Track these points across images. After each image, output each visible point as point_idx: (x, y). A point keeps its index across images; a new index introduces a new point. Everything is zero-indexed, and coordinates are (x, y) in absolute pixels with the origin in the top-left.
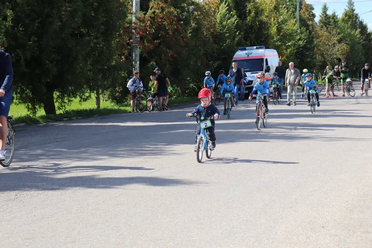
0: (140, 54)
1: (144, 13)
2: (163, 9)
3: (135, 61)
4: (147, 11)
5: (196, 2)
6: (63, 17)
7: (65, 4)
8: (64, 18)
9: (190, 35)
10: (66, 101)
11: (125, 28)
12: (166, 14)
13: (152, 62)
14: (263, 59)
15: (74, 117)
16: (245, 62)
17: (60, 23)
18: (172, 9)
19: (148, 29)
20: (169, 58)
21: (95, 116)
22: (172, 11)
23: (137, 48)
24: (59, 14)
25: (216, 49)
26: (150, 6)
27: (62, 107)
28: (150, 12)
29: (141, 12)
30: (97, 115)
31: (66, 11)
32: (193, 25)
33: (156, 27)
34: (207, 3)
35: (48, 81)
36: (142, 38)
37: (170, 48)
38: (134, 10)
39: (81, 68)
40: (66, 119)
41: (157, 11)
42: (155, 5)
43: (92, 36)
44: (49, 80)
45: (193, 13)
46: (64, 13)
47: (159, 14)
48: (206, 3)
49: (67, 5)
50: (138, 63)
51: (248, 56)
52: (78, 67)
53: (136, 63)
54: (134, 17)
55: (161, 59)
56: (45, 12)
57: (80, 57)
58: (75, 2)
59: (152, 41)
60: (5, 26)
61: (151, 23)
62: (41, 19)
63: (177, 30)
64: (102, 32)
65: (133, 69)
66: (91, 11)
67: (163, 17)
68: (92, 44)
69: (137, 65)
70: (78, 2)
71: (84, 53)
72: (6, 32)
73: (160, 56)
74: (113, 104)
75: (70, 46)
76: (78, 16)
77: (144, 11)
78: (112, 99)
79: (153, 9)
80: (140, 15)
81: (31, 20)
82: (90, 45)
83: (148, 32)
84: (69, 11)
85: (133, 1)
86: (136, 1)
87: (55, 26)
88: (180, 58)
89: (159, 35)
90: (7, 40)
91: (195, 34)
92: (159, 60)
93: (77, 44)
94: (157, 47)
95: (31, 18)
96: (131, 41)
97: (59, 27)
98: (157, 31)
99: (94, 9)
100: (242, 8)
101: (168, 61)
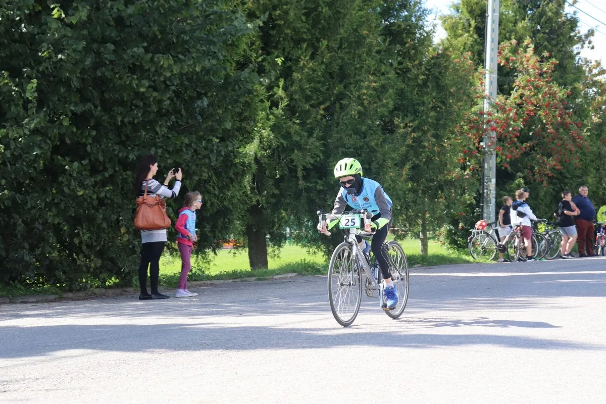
0: (497, 166)
1: (505, 97)
2: (538, 90)
3: (488, 178)
4: (510, 95)
5: (601, 82)
6: (364, 97)
7: (368, 77)
8: (364, 99)
9: (589, 134)
11: (470, 122)
12: (542, 96)
13: (518, 180)
17: (360, 107)
18: (556, 88)
19: (512, 123)
20: (548, 172)
21: (416, 266)
23: (492, 154)
24: (359, 93)
26: (516, 86)
28: (514, 94)
29: (499, 96)
30: (419, 265)
31: (367, 88)
32: (596, 119)
33: (524, 120)
36: (500, 139)
37: (549, 156)
41: (527, 93)
42: (523, 83)
43: (410, 127)
45: (593, 99)
46: (365, 91)
47: (530, 98)
49: (371, 78)
50: (494, 181)
53: (491, 182)
54: (488, 104)
55: (534, 175)
56: (335, 92)
57: (389, 163)
58: (383, 74)
59: (518, 144)
60: (276, 116)
61: (516, 113)
62: (328, 104)
63: (563, 125)
64: (432, 123)
65: (485, 191)
66: (414, 89)
67: (538, 103)
68: (409, 141)
69: (492, 184)
70: (387, 73)
71: (394, 155)
72: (274, 125)
73: (532, 168)
74: (451, 251)
75: (373, 144)
76: (387, 95)
77: (504, 94)
78: (450, 244)
79: (521, 90)
80: (498, 100)
81: (312, 106)
82: (406, 143)
83: (511, 129)
84: (374, 89)
85: (485, 78)
86: (490, 76)
87: (353, 112)
88: (568, 172)
89: (531, 134)
90: (275, 137)
91: (596, 133)
92: (530, 176)
93: (384, 141)
94: (526, 154)
95: (313, 102)
96: (482, 144)
97: (359, 112)
98: (526, 128)
99: (419, 85)
101: (546, 177)
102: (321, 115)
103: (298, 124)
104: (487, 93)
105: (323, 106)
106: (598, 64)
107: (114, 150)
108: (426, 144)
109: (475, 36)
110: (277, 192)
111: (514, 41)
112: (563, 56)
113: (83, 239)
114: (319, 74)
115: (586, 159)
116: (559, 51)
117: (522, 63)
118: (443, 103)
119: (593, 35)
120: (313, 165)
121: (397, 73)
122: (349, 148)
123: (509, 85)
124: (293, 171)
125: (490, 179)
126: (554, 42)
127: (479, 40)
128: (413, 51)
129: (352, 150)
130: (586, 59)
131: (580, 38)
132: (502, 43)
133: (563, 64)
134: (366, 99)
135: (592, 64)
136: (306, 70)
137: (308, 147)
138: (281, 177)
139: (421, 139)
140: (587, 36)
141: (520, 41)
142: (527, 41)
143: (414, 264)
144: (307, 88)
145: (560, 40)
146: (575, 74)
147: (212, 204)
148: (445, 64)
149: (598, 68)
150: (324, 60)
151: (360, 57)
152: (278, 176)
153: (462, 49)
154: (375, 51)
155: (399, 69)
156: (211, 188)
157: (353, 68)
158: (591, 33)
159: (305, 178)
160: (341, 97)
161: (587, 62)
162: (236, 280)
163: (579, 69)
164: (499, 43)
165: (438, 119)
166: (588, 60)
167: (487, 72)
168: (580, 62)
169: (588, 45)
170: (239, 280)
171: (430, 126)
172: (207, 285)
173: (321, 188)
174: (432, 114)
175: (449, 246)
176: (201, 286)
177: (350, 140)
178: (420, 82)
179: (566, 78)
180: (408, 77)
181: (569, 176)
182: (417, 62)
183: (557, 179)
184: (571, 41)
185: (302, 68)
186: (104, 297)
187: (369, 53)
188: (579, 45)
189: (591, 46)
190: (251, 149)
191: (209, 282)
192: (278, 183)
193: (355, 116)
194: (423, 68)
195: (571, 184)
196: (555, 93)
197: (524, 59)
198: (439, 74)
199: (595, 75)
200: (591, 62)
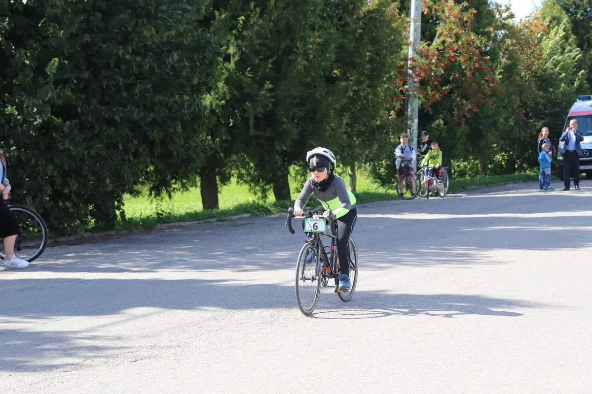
0: (419, 108)
1: (427, 43)
2: (458, 37)
4: (433, 41)
5: (509, 25)
6: (310, 52)
7: (314, 33)
8: (310, 54)
9: (501, 77)
11: (397, 67)
12: (462, 44)
13: (438, 121)
16: (589, 119)
17: (306, 62)
18: (473, 36)
19: (433, 68)
20: (466, 114)
22: (473, 39)
23: (416, 97)
24: (304, 49)
25: (542, 98)
26: (438, 33)
28: (437, 41)
29: (422, 42)
31: (313, 43)
32: (504, 60)
33: (446, 65)
34: (527, 25)
35: (284, 149)
36: (423, 83)
37: (467, 99)
38: (411, 39)
39: (332, 129)
41: (449, 40)
42: (445, 31)
43: (351, 80)
44: (286, 147)
45: (503, 42)
46: (311, 46)
47: (451, 44)
48: (525, 25)
49: (316, 34)
50: (416, 121)
52: (328, 128)
53: (413, 122)
54: (412, 51)
55: (453, 117)
56: (282, 46)
57: (332, 112)
59: (439, 87)
60: (228, 70)
61: (438, 59)
62: (275, 58)
63: (480, 70)
64: (368, 74)
66: (352, 42)
67: (458, 50)
68: (351, 94)
69: (414, 124)
70: (329, 28)
71: (337, 106)
72: (227, 78)
73: (451, 111)
74: (376, 185)
75: (317, 95)
76: (330, 50)
77: (426, 40)
78: (374, 178)
79: (442, 36)
80: (421, 47)
81: (261, 60)
82: (348, 95)
83: (433, 74)
84: (319, 44)
85: (410, 25)
86: (415, 24)
87: (299, 67)
88: (482, 112)
89: (451, 78)
90: (229, 89)
91: (507, 75)
92: (450, 118)
93: (328, 93)
94: (446, 96)
95: (261, 57)
96: (406, 87)
97: (305, 66)
98: (446, 72)
99: (356, 38)
100: (583, 32)
101: (464, 119)
102: (269, 68)
103: (249, 77)
105: (270, 61)
106: (508, 9)
107: (102, 111)
110: (229, 138)
113: (72, 188)
114: (267, 31)
117: (443, 12)
118: (378, 55)
120: (263, 114)
121: (338, 29)
122: (295, 98)
123: (430, 31)
124: (245, 120)
125: (413, 120)
128: (352, 6)
129: (298, 101)
130: (497, 3)
134: (312, 53)
135: (502, 8)
136: (256, 27)
137: (259, 98)
138: (234, 124)
139: (359, 90)
144: (257, 44)
146: (488, 18)
147: (178, 154)
148: (380, 19)
149: (507, 12)
150: (272, 18)
151: (305, 14)
152: (231, 124)
154: (319, 9)
155: (340, 26)
156: (177, 140)
157: (298, 24)
159: (256, 126)
160: (288, 51)
161: (498, 6)
162: (200, 222)
163: (491, 14)
165: (373, 71)
166: (499, 4)
167: (412, 21)
168: (491, 6)
170: (202, 221)
171: (366, 76)
172: (177, 227)
173: (270, 135)
174: (368, 66)
175: (374, 181)
176: (171, 228)
177: (297, 91)
178: (357, 35)
180: (347, 31)
181: (483, 116)
182: (355, 17)
185: (253, 26)
186: (94, 241)
190: (208, 100)
191: (177, 224)
192: (230, 131)
193: (301, 70)
195: (485, 124)
196: (473, 41)
197: (446, 8)
198: (375, 28)
199: (505, 19)
200: (501, 7)
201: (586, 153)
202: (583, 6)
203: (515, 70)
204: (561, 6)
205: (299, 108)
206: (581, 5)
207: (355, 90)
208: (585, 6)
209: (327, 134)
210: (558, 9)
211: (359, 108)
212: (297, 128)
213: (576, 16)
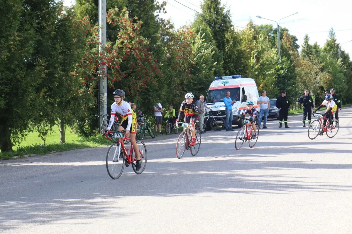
1: (112, 43)
2: (131, 39)
3: (103, 93)
4: (116, 42)
5: (171, 33)
6: (12, 46)
7: (14, 33)
8: (12, 48)
9: (163, 64)
10: (20, 136)
11: (90, 59)
12: (135, 44)
14: (239, 88)
15: (27, 154)
16: (221, 91)
17: (7, 53)
18: (142, 38)
19: (116, 59)
20: (139, 89)
21: (53, 152)
23: (104, 79)
24: (7, 44)
25: (192, 79)
26: (119, 36)
27: (15, 143)
28: (118, 42)
29: (109, 42)
30: (54, 151)
31: (14, 40)
32: (168, 55)
33: (124, 57)
34: (182, 33)
36: (109, 69)
37: (139, 79)
40: (17, 157)
41: (126, 41)
42: (122, 35)
43: (43, 66)
45: (167, 43)
46: (12, 43)
47: (127, 44)
48: (180, 33)
49: (16, 34)
50: (106, 94)
51: (224, 85)
53: (104, 95)
54: (101, 48)
55: (130, 90)
57: (30, 88)
58: (26, 30)
59: (121, 72)
61: (119, 53)
63: (147, 60)
64: (61, 62)
65: (101, 100)
66: (48, 40)
67: (132, 47)
68: (44, 75)
69: (105, 97)
70: (30, 30)
71: (35, 84)
73: (129, 87)
75: (18, 77)
76: (28, 45)
77: (111, 41)
79: (121, 39)
80: (106, 45)
82: (41, 76)
83: (115, 63)
84: (19, 41)
85: (99, 31)
86: (102, 31)
87: (3, 57)
88: (150, 88)
89: (128, 66)
91: (167, 64)
92: (128, 91)
93: (27, 75)
94: (126, 78)
96: (98, 72)
97: (7, 56)
99: (51, 38)
100: (220, 38)
101: (138, 92)
104: (100, 41)
106: (169, 22)
108: (57, 76)
109: (93, 4)
111: (117, 9)
112: (147, 17)
115: (162, 80)
116: (145, 15)
117: (122, 23)
119: (166, 5)
121: (37, 30)
123: (114, 35)
125: (104, 93)
126: (142, 9)
127: (95, 7)
128: (48, 16)
129: (4, 81)
130: (162, 19)
131: (158, 6)
132: (110, 10)
133: (147, 22)
134: (13, 48)
139: (54, 72)
140: (162, 6)
141: (120, 8)
142: (125, 9)
143: (51, 151)
145: (146, 8)
146: (155, 28)
148: (68, 25)
149: (169, 25)
151: (9, 19)
153: (85, 12)
155: (38, 28)
157: (4, 27)
158: (165, 4)
161: (162, 21)
163: (158, 25)
164: (107, 10)
165: (65, 60)
166: (163, 19)
167: (100, 28)
168: (159, 21)
169: (163, 11)
171: (59, 64)
174: (60, 56)
175: (80, 134)
177: (3, 74)
178: (52, 35)
179: (149, 31)
180: (44, 33)
181: (151, 91)
182: (50, 23)
183: (144, 92)
184: (153, 8)
187: (15, 17)
188: (158, 11)
189: (165, 11)
193: (4, 59)
194: (54, 27)
195: (152, 95)
196: (142, 41)
197: (123, 20)
198: (65, 31)
199: (167, 29)
200: (165, 21)
201: (220, 113)
202: (219, 23)
203: (172, 61)
204: (206, 22)
205: (5, 86)
206: (218, 22)
207: (46, 72)
208: (220, 23)
209: (28, 104)
210: (204, 24)
211: (57, 85)
212: (5, 100)
213: (215, 29)
